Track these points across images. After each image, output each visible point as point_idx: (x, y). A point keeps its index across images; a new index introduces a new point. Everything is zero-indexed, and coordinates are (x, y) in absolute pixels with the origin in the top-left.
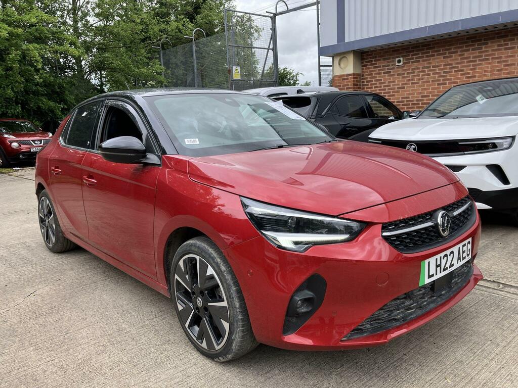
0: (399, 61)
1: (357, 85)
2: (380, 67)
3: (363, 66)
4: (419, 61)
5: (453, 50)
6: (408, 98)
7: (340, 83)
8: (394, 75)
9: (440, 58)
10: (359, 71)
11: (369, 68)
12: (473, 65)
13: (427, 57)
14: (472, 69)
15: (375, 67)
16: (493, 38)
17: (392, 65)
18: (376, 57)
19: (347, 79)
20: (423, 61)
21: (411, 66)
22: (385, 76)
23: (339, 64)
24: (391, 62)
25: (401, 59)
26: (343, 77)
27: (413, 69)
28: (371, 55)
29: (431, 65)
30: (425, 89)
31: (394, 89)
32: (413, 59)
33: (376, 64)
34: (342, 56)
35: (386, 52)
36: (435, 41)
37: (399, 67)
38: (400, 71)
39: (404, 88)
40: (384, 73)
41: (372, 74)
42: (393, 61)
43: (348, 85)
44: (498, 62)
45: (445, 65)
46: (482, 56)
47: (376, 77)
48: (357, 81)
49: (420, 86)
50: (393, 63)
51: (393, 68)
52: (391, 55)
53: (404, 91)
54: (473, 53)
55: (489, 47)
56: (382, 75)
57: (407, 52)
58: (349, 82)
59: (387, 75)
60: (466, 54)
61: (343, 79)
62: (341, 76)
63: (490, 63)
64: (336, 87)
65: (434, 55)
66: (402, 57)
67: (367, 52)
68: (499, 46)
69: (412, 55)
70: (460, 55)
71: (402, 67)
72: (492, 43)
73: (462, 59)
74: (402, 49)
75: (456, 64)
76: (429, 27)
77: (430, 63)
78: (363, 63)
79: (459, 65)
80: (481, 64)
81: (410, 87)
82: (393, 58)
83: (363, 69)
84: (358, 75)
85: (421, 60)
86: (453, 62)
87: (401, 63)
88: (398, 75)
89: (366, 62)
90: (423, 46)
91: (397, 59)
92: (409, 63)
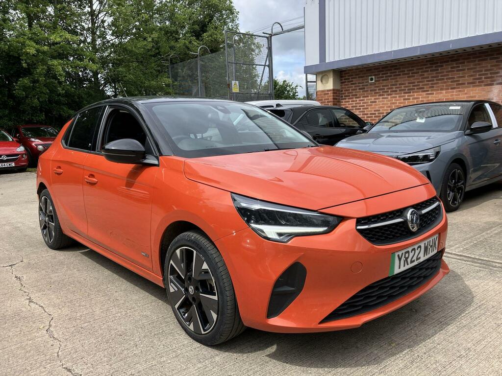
0: (372, 79)
1: (336, 99)
2: (356, 83)
3: (342, 83)
4: (388, 79)
5: (415, 71)
6: (379, 110)
7: (322, 97)
8: (367, 91)
9: (405, 77)
10: (338, 87)
11: (347, 85)
12: (432, 84)
13: (394, 76)
14: (430, 87)
15: (351, 84)
16: (448, 62)
17: (366, 82)
18: (352, 75)
19: (328, 94)
20: (391, 79)
21: (382, 83)
22: (360, 92)
23: (322, 81)
24: (365, 80)
25: (373, 77)
26: (325, 92)
27: (383, 86)
28: (348, 73)
29: (398, 83)
30: (393, 103)
31: (368, 103)
32: (383, 77)
33: (352, 81)
34: (324, 74)
35: (361, 71)
36: (401, 63)
37: (371, 84)
38: (373, 88)
39: (376, 102)
40: (359, 89)
41: (349, 90)
42: (367, 79)
43: (328, 99)
44: (452, 82)
45: (409, 83)
46: (438, 76)
47: (352, 93)
48: (336, 96)
49: (389, 101)
50: (366, 81)
51: (367, 85)
52: (365, 74)
53: (376, 105)
54: (432, 74)
55: (444, 69)
56: (358, 90)
57: (378, 72)
58: (330, 96)
59: (361, 91)
60: (426, 74)
61: (325, 94)
62: (323, 91)
63: (445, 83)
64: (318, 101)
65: (400, 75)
66: (375, 75)
67: (345, 71)
68: (452, 68)
69: (382, 74)
70: (421, 75)
71: (374, 84)
72: (446, 65)
73: (422, 78)
74: (375, 69)
75: (418, 82)
76: (394, 51)
77: (397, 81)
78: (341, 80)
79: (421, 84)
80: (438, 83)
81: (380, 102)
82: (366, 76)
83: (341, 86)
84: (338, 90)
85: (389, 78)
86: (416, 81)
87: (373, 81)
88: (371, 91)
89: (345, 79)
90: (392, 67)
91: (370, 77)
92: (379, 81)
